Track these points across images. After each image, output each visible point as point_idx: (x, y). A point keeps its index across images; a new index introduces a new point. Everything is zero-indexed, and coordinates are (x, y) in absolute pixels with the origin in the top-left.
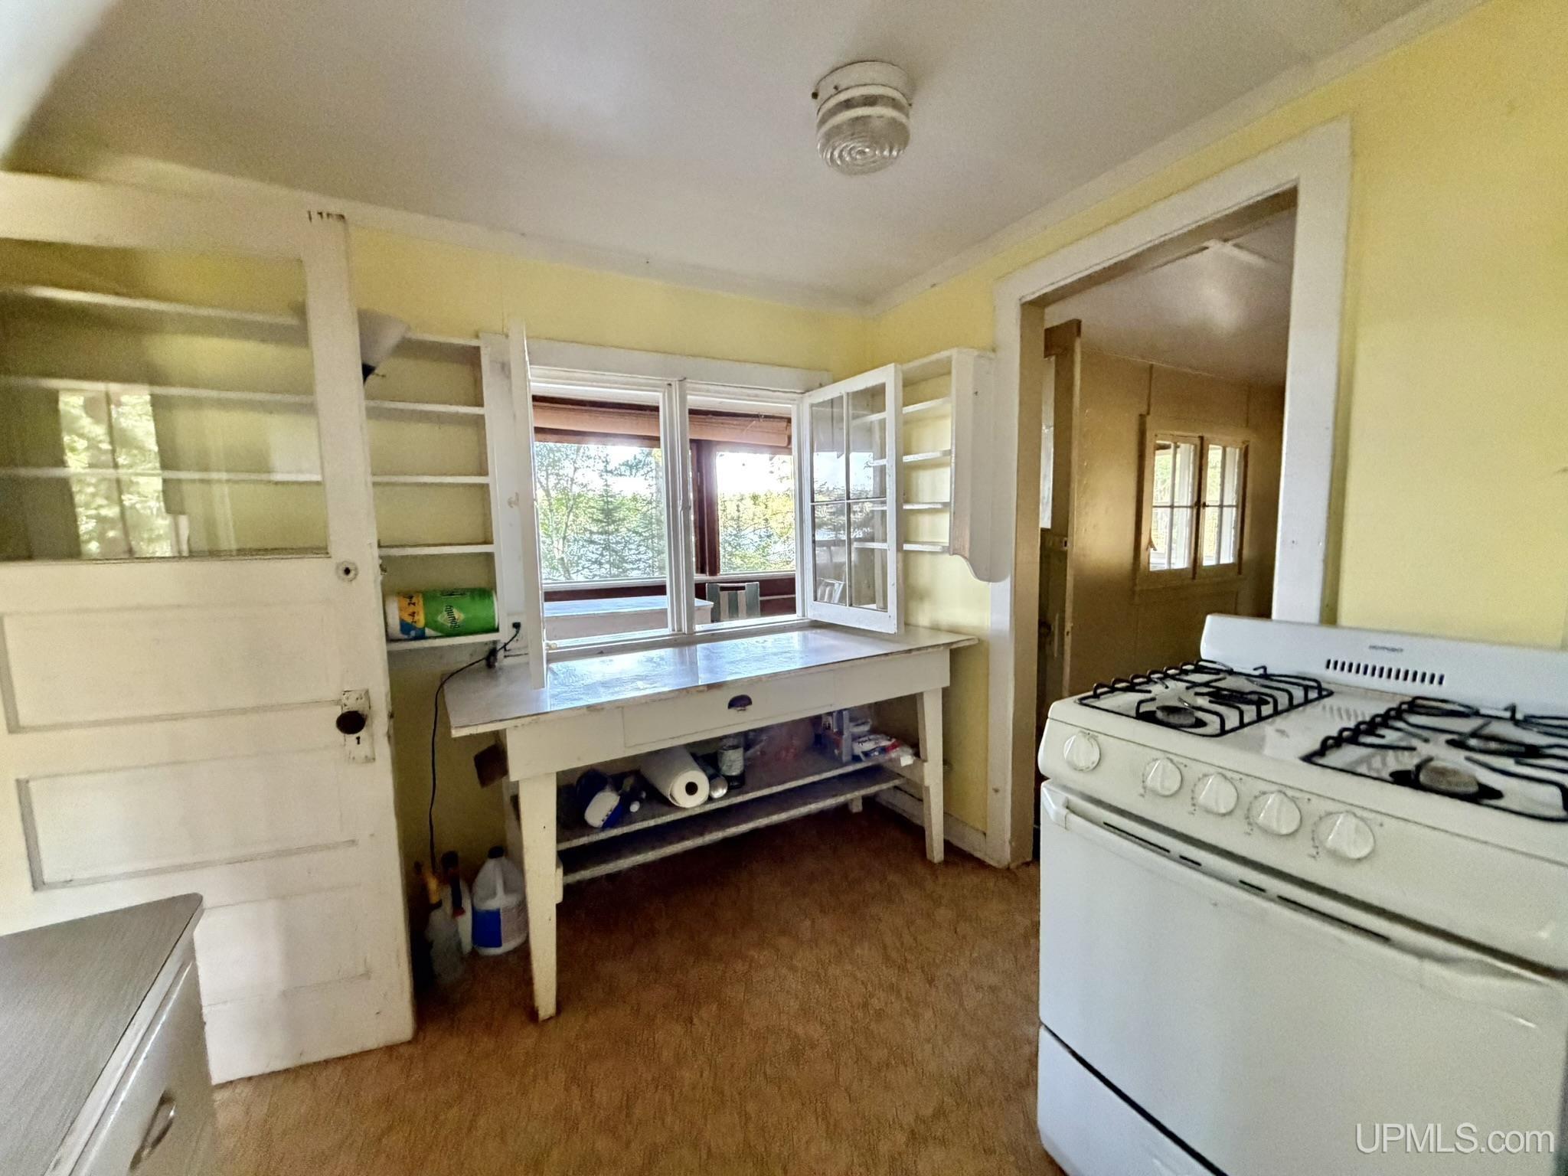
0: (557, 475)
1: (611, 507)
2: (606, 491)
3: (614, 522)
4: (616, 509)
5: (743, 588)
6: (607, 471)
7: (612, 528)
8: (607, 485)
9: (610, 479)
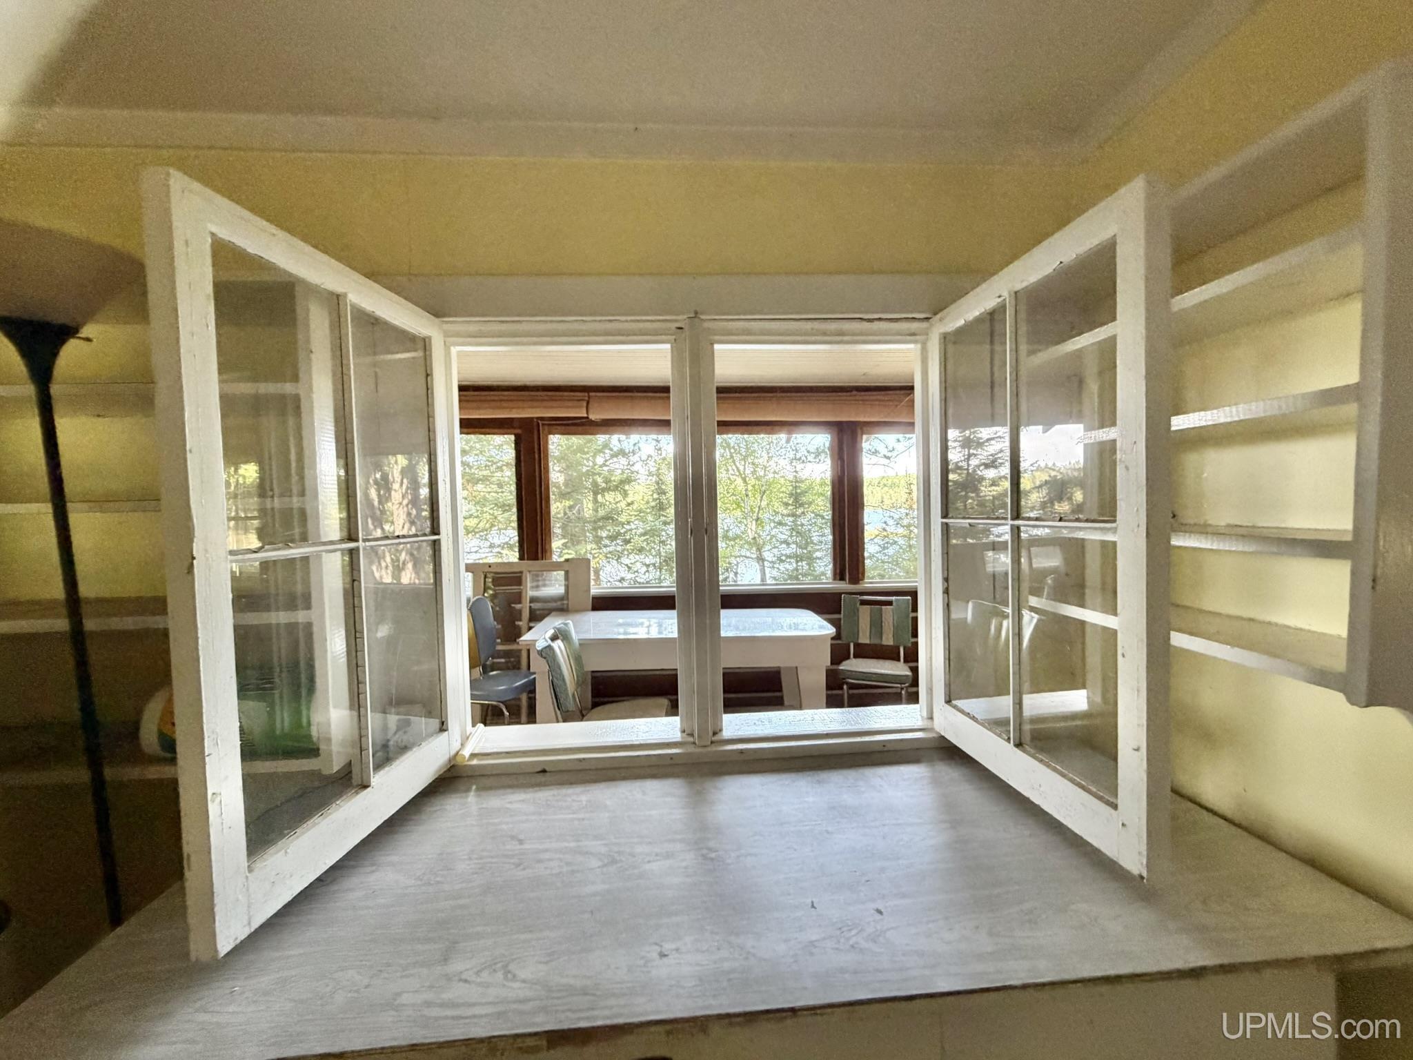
0: (753, 464)
1: (799, 491)
2: (796, 477)
3: (802, 505)
4: (804, 493)
5: (890, 603)
6: (795, 459)
7: (800, 511)
8: (796, 472)
9: (799, 466)
